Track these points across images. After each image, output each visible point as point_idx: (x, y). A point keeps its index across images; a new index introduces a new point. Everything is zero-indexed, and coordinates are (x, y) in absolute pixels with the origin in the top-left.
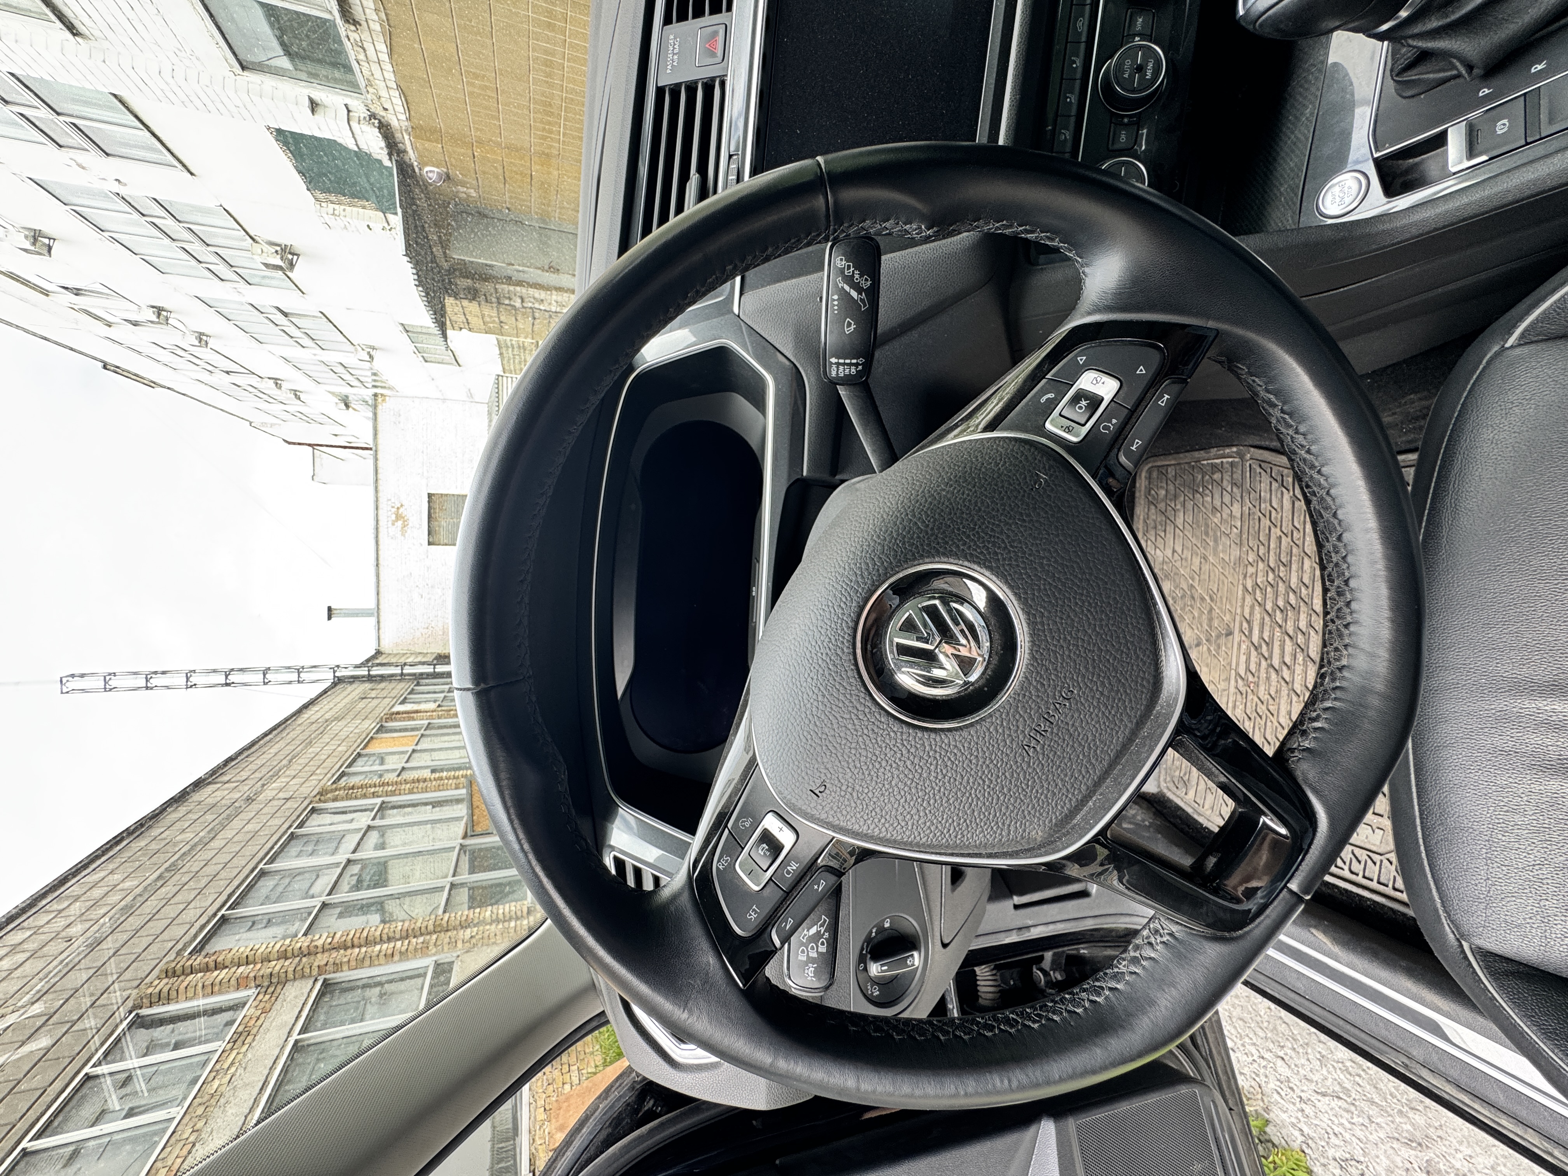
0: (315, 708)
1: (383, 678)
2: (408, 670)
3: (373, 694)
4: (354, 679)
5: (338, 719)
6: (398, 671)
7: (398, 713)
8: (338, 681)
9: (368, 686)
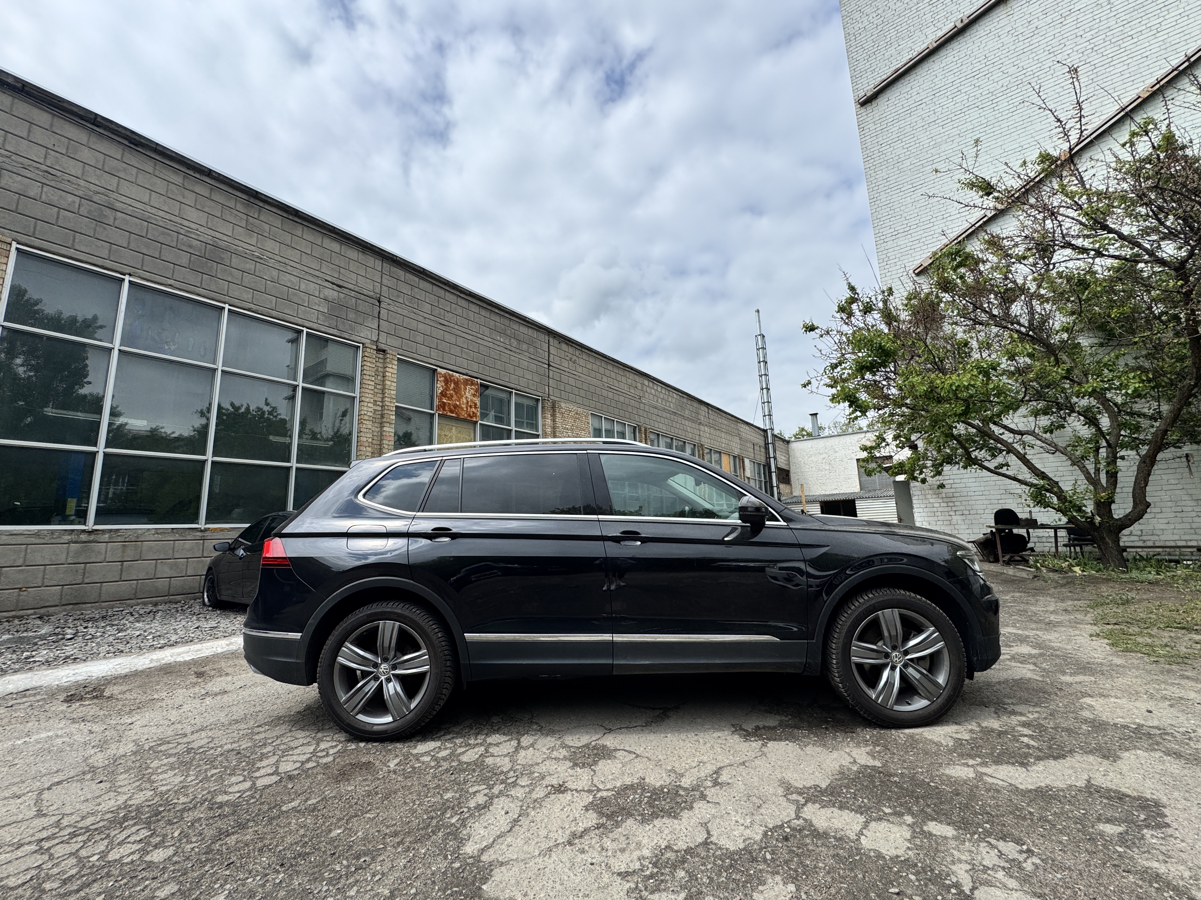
0: (747, 428)
1: (767, 449)
2: (772, 460)
3: (757, 448)
4: (766, 437)
5: (740, 439)
6: (772, 455)
7: (743, 462)
8: (765, 431)
9: (762, 443)
